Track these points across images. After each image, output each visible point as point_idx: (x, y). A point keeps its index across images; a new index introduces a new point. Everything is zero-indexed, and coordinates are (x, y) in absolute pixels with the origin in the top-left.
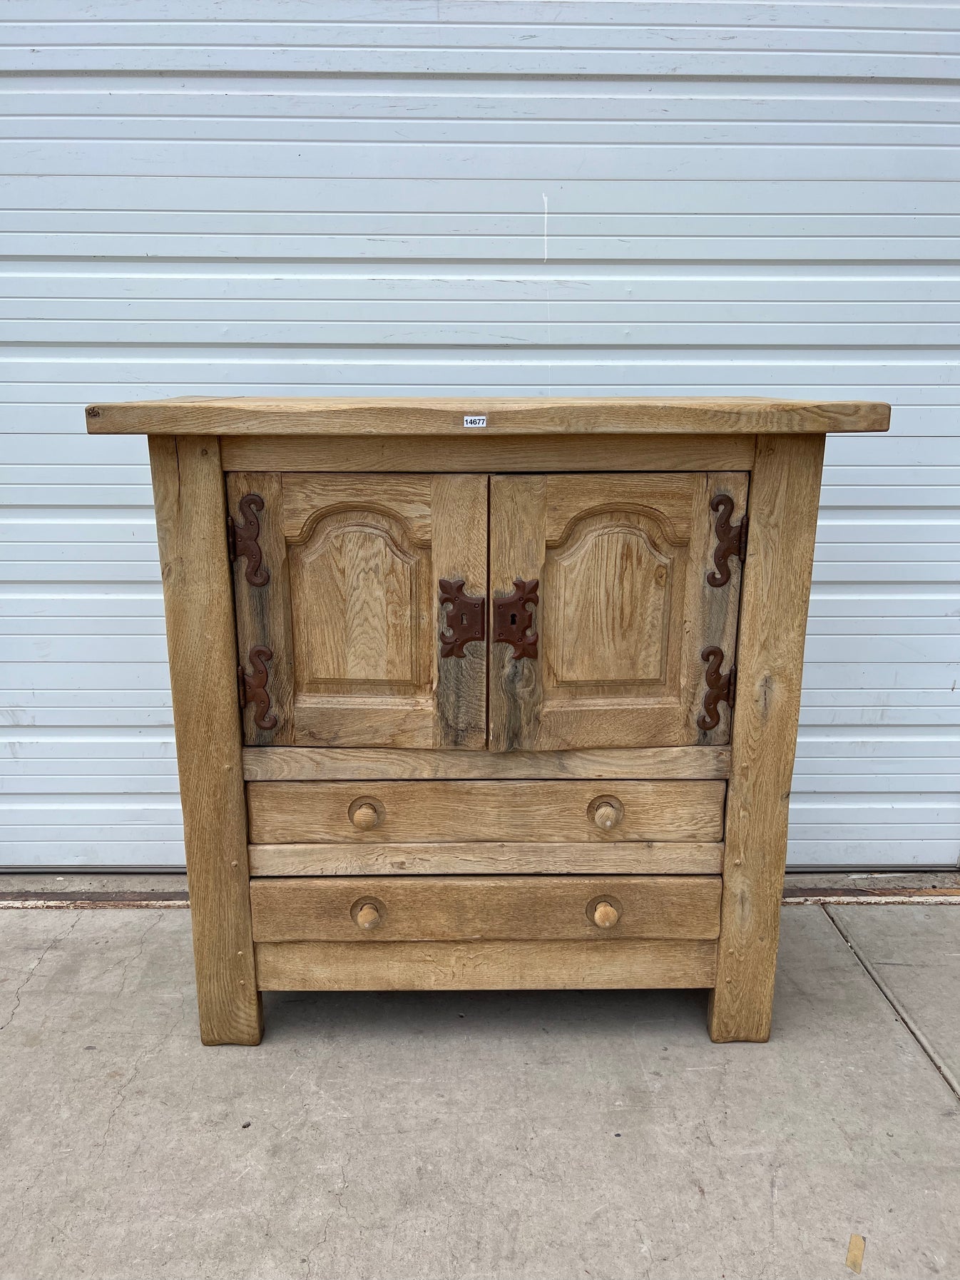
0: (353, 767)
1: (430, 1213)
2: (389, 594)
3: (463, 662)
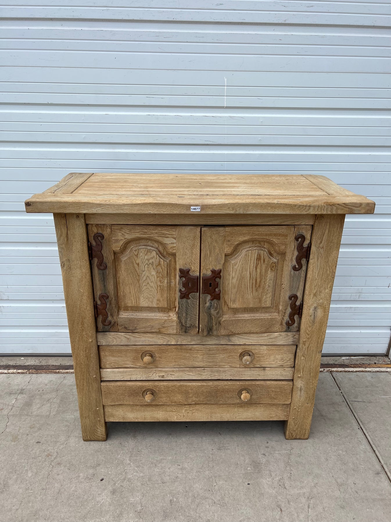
0: (143, 340)
2: (158, 274)
3: (189, 301)
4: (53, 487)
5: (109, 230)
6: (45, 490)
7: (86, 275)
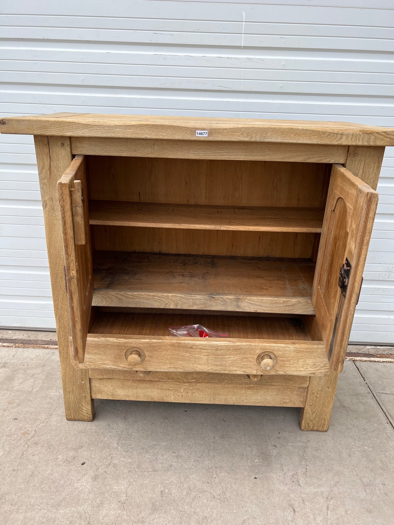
1: (165, 516)
4: (26, 469)
6: (15, 472)
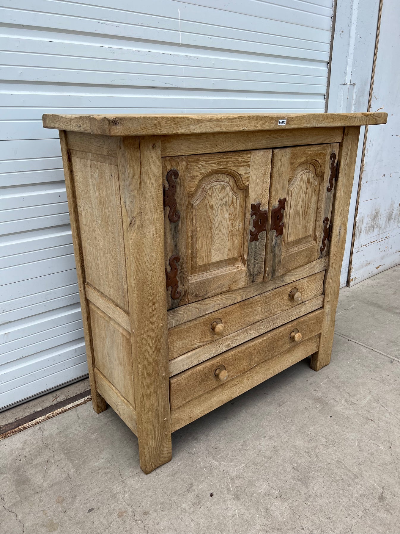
0: (212, 306)
2: (230, 215)
3: (258, 242)
5: (184, 163)
7: (160, 231)
